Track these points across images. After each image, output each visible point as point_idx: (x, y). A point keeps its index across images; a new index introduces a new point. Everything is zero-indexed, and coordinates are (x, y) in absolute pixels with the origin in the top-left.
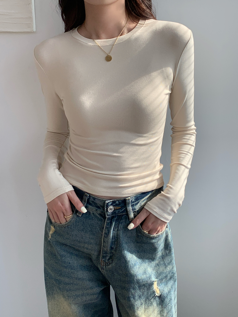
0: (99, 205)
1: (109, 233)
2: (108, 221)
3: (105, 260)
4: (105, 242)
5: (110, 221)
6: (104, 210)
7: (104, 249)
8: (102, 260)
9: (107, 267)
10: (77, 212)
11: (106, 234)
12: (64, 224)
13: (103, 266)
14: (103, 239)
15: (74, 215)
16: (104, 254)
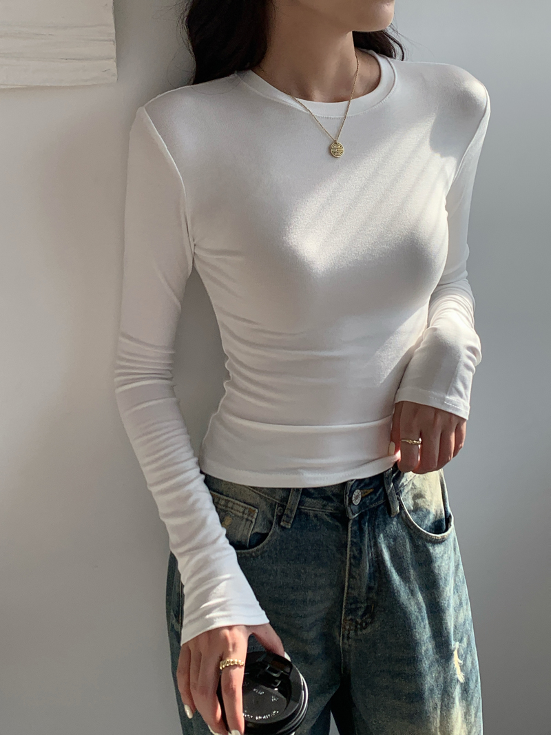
2: (354, 528)
3: (353, 617)
4: (353, 578)
5: (358, 526)
7: (351, 593)
8: (345, 619)
9: (359, 632)
10: (280, 518)
11: (354, 557)
12: (253, 549)
13: (349, 630)
14: (347, 571)
15: (275, 527)
16: (351, 604)
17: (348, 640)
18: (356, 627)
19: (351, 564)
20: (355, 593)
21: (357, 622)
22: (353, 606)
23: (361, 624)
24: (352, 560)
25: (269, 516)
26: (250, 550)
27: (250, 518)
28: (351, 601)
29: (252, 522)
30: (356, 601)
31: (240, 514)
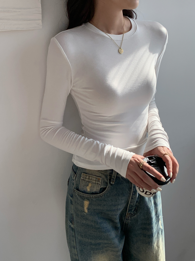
1: (136, 191)
3: (130, 212)
4: (133, 199)
7: (131, 204)
8: (128, 213)
9: (132, 217)
10: (110, 180)
11: (134, 192)
12: (101, 194)
13: (128, 217)
14: (131, 197)
16: (130, 208)
17: (128, 220)
18: (131, 215)
19: (133, 194)
20: (132, 204)
21: (131, 214)
22: (131, 208)
23: (133, 214)
24: (133, 193)
25: (106, 180)
26: (100, 194)
27: (99, 183)
28: (131, 207)
29: (99, 184)
30: (132, 206)
31: (94, 182)
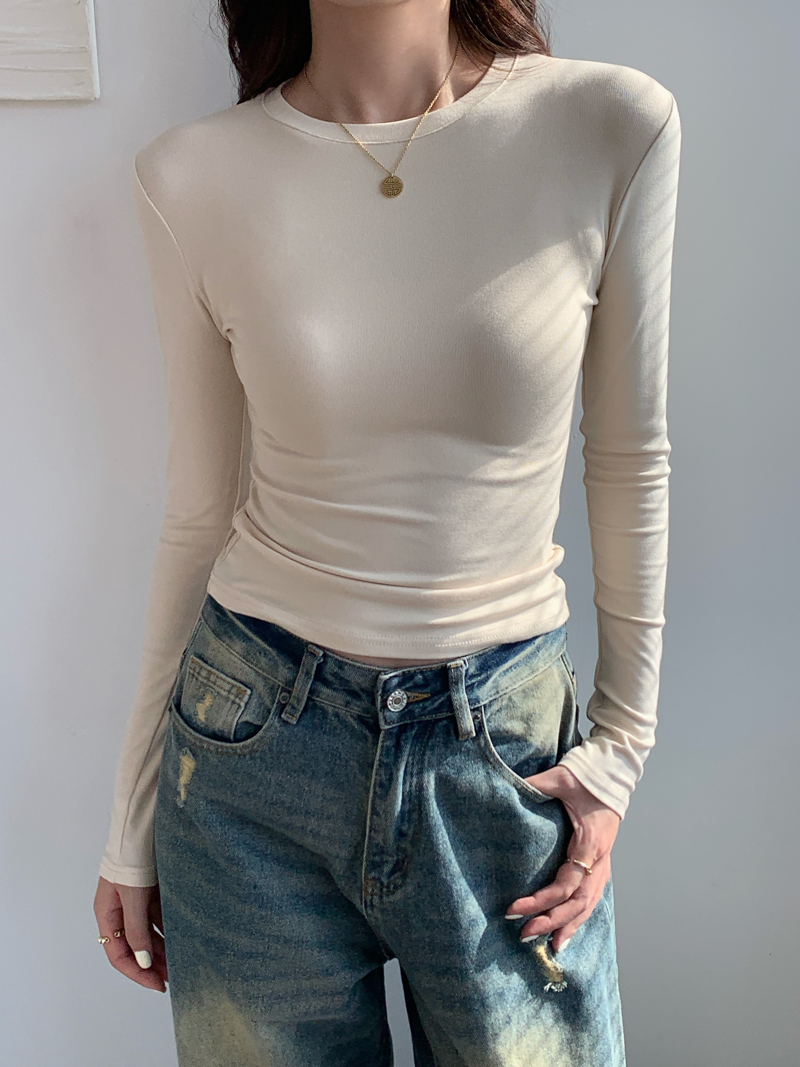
0: (356, 688)
1: (390, 784)
2: (388, 743)
3: (377, 876)
4: (378, 814)
5: (394, 740)
6: (373, 702)
8: (366, 877)
9: (386, 899)
11: (381, 784)
14: (370, 804)
15: (272, 720)
17: (372, 909)
24: (378, 788)
30: (381, 851)
